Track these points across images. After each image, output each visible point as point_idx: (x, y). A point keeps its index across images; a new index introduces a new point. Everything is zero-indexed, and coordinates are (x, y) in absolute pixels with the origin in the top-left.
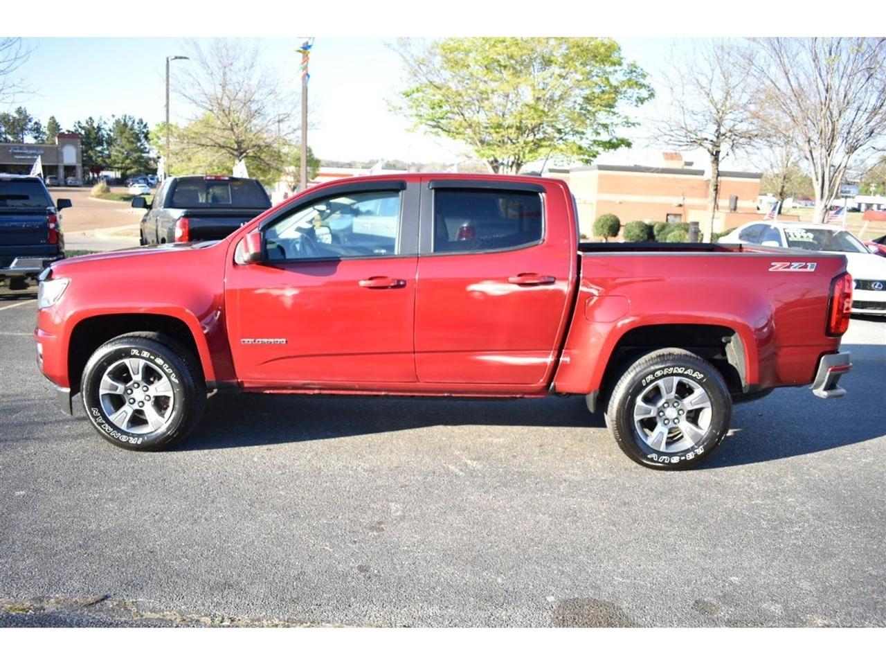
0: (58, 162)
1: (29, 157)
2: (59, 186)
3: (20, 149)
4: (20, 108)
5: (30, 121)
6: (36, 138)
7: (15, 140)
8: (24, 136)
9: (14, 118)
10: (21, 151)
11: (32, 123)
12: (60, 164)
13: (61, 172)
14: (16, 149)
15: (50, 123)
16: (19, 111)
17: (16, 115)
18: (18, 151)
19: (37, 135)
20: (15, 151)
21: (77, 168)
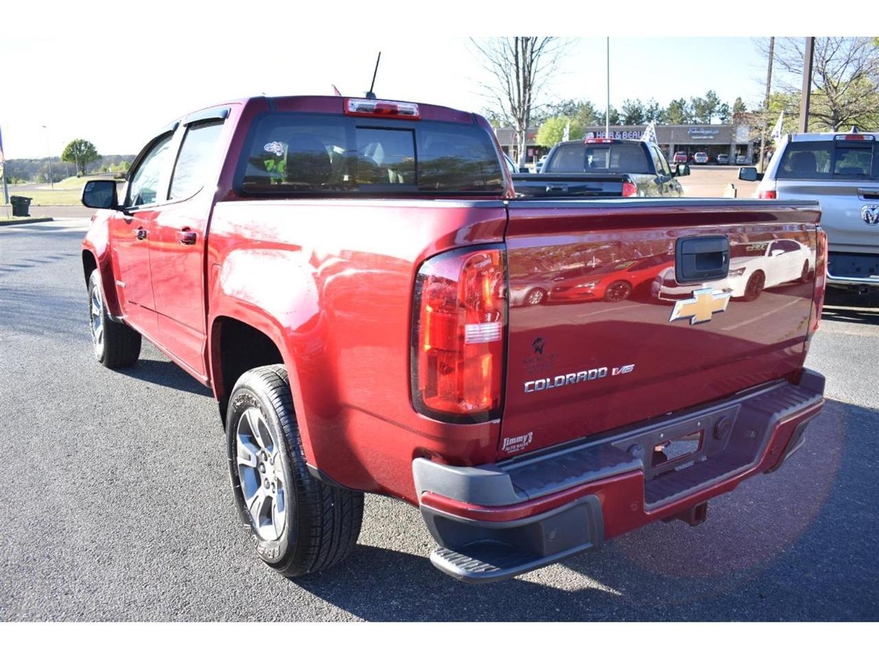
0: (731, 142)
1: (705, 137)
2: (728, 164)
3: (698, 130)
4: (711, 91)
5: (718, 104)
6: (722, 119)
7: (703, 122)
8: (712, 118)
9: (705, 102)
10: (698, 132)
11: (720, 106)
12: (733, 143)
13: (734, 151)
14: (694, 130)
15: (736, 105)
16: (709, 95)
17: (706, 99)
18: (695, 132)
19: (724, 116)
20: (693, 132)
21: (749, 147)
